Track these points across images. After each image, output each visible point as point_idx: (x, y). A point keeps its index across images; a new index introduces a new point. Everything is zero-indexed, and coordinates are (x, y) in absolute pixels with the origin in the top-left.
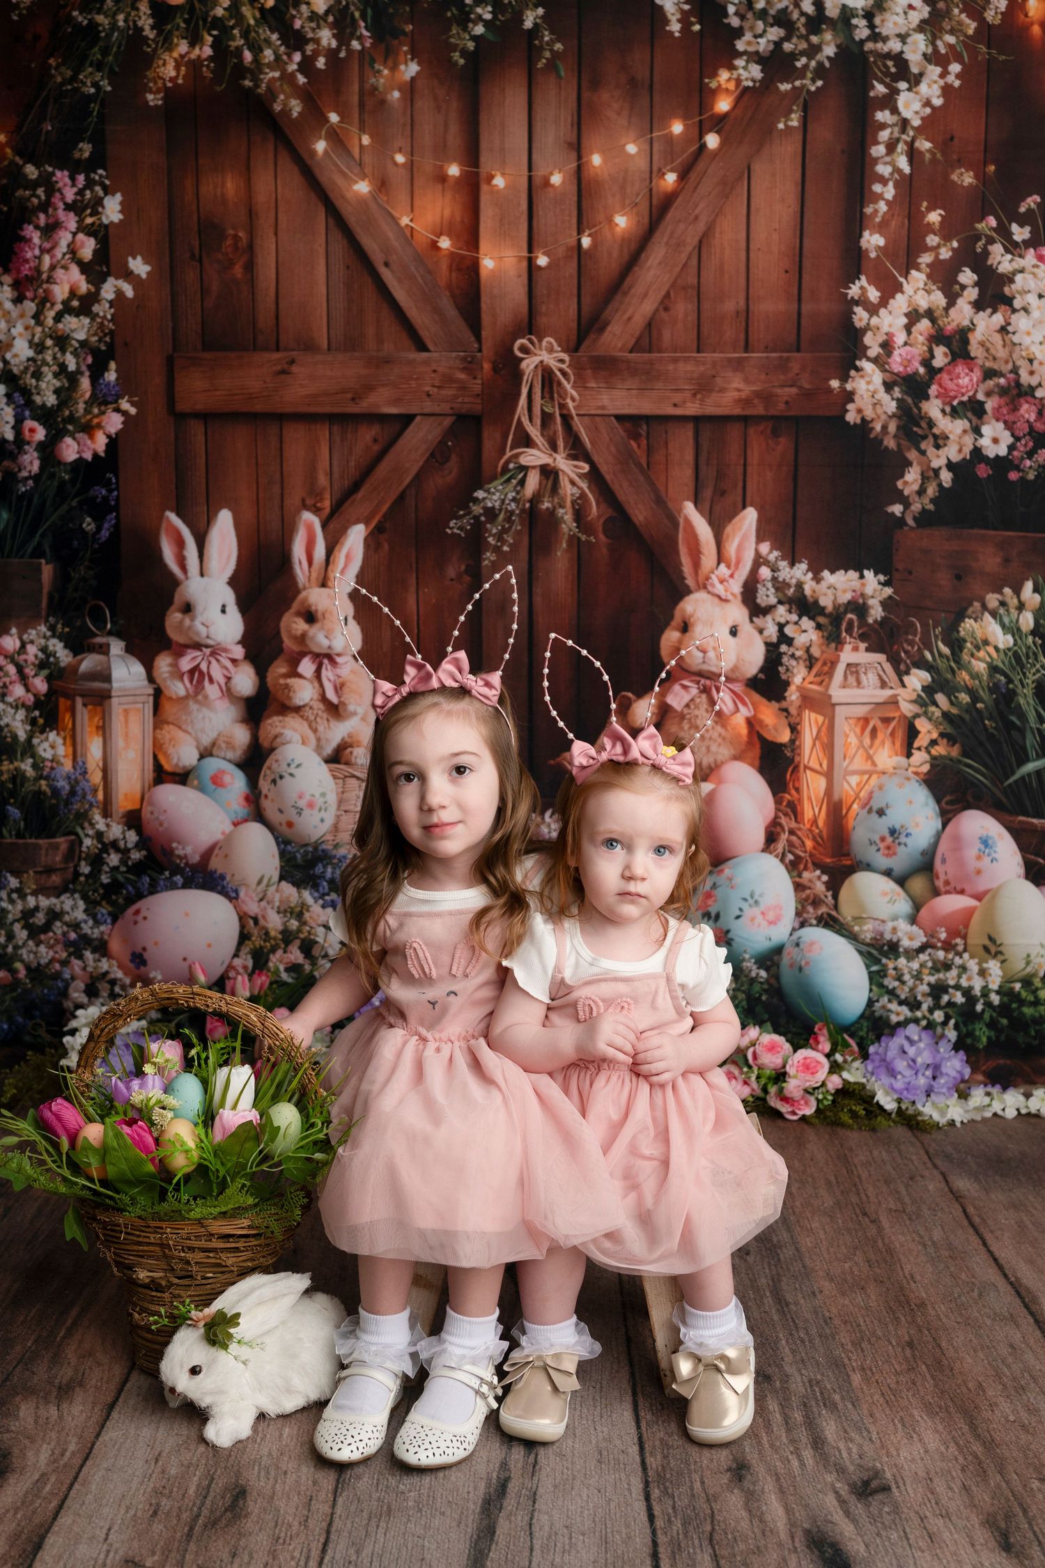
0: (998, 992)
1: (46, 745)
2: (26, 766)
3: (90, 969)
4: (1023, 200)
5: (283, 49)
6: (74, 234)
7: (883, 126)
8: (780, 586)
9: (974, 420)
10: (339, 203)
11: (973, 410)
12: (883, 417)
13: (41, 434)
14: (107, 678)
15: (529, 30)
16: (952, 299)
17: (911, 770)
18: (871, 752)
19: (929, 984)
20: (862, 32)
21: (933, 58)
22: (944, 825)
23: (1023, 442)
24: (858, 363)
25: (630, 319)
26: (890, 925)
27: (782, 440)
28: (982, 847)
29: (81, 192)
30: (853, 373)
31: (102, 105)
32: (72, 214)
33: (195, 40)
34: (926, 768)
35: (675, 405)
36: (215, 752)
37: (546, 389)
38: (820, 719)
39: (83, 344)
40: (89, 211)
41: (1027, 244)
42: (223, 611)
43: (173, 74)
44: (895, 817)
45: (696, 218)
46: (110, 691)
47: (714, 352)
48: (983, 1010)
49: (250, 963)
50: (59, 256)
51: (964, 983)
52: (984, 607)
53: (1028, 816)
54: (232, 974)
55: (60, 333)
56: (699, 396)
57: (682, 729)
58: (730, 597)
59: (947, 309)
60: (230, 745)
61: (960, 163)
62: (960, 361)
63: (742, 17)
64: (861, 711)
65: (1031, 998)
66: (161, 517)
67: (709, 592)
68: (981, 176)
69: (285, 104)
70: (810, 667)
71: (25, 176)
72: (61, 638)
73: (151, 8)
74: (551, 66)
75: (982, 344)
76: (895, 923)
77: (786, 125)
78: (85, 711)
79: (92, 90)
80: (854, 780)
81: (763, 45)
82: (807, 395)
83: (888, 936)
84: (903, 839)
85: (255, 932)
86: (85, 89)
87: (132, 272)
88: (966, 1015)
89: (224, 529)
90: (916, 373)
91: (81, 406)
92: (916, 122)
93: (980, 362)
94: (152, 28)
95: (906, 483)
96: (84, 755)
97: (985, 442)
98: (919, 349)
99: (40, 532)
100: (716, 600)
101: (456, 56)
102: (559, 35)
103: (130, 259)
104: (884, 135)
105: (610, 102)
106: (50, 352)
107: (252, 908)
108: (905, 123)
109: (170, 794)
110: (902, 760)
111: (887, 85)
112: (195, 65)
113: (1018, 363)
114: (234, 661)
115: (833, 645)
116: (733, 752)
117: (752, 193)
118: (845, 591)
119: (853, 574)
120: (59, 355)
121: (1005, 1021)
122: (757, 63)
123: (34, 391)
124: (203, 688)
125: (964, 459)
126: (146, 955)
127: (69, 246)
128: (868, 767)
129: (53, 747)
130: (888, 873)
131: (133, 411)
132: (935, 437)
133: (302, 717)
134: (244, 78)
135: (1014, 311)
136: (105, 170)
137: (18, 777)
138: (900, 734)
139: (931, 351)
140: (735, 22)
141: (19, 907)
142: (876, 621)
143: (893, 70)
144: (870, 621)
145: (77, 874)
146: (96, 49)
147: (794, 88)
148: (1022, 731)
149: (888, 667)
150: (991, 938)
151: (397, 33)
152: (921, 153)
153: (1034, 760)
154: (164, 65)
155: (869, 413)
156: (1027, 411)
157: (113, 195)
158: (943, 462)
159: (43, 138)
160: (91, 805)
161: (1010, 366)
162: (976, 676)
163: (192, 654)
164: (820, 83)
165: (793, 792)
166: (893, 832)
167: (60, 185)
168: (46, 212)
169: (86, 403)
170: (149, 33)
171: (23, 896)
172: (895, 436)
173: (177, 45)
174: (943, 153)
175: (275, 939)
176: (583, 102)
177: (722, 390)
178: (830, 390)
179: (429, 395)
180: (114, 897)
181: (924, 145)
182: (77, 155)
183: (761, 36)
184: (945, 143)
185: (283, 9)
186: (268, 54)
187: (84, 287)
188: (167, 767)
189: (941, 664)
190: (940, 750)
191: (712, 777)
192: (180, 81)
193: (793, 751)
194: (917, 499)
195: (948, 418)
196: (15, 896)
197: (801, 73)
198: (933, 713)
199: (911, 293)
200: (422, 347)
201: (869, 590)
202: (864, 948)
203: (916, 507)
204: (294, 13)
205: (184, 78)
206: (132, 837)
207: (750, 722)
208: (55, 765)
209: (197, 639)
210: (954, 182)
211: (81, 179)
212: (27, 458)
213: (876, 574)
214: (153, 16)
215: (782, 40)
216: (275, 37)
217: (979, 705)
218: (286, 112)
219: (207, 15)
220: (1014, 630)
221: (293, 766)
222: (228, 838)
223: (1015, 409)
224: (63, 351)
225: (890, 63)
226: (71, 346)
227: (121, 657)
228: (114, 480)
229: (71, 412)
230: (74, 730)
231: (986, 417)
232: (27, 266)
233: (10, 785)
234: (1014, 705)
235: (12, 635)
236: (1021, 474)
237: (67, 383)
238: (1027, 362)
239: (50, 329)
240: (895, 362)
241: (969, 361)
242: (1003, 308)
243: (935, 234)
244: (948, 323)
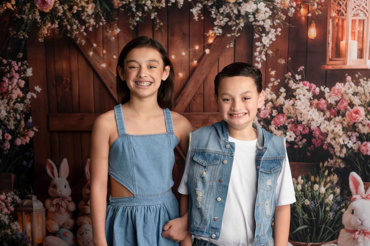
1: (14, 225)
2: (9, 231)
4: (299, 67)
5: (79, 25)
6: (18, 80)
7: (258, 47)
9: (285, 131)
10: (97, 70)
11: (284, 128)
13: (10, 137)
14: (31, 206)
15: (153, 19)
16: (278, 96)
20: (252, 19)
21: (273, 27)
23: (299, 137)
25: (183, 103)
29: (20, 67)
31: (26, 42)
32: (17, 74)
33: (53, 23)
35: (197, 127)
39: (22, 111)
40: (22, 73)
41: (300, 80)
42: (65, 187)
43: (46, 32)
45: (203, 74)
46: (32, 210)
47: (208, 112)
50: (14, 86)
53: (299, 242)
55: (15, 108)
59: (276, 99)
60: (68, 225)
61: (280, 57)
62: (280, 114)
63: (216, 15)
68: (287, 61)
69: (80, 41)
71: (3, 63)
72: (18, 195)
73: (39, 13)
74: (160, 29)
75: (287, 109)
77: (229, 47)
78: (25, 215)
79: (22, 38)
81: (222, 23)
86: (20, 37)
87: (36, 91)
89: (65, 164)
90: (267, 118)
91: (22, 129)
92: (268, 46)
93: (286, 114)
94: (40, 19)
96: (25, 228)
97: (288, 138)
98: (269, 111)
99: (11, 165)
101: (131, 27)
102: (162, 20)
103: (35, 87)
104: (258, 49)
105: (177, 40)
106: (12, 114)
108: (264, 46)
109: (51, 239)
111: (259, 35)
112: (53, 30)
113: (297, 114)
114: (69, 201)
117: (219, 66)
120: (15, 115)
122: (221, 28)
123: (7, 125)
124: (60, 209)
127: (17, 83)
129: (16, 226)
131: (37, 130)
133: (89, 217)
134: (68, 34)
135: (296, 100)
136: (27, 61)
137: (6, 234)
139: (272, 111)
140: (214, 16)
143: (261, 30)
146: (23, 25)
147: (232, 36)
148: (298, 218)
151: (113, 20)
152: (269, 55)
153: (301, 226)
154: (44, 30)
156: (300, 128)
157: (30, 68)
159: (8, 52)
160: (28, 242)
161: (295, 115)
163: (56, 199)
164: (239, 34)
167: (14, 65)
168: (10, 73)
169: (23, 128)
170: (39, 21)
173: (47, 24)
174: (276, 55)
176: (169, 40)
177: (211, 123)
181: (270, 52)
182: (18, 56)
183: (222, 20)
184: (276, 52)
185: (79, 13)
186: (75, 27)
187: (21, 95)
192: (49, 35)
195: (277, 130)
197: (234, 31)
199: (266, 95)
204: (82, 14)
205: (50, 34)
208: (17, 231)
209: (57, 195)
210: (279, 63)
211: (20, 64)
212: (6, 144)
214: (40, 15)
215: (228, 22)
216: (77, 21)
218: (81, 43)
219: (56, 15)
220: (296, 189)
221: (86, 230)
223: (296, 128)
224: (16, 113)
225: (260, 28)
226: (18, 112)
227: (35, 200)
228: (32, 150)
229: (19, 131)
230: (22, 221)
231: (288, 130)
232: (4, 89)
233: (4, 237)
234: (295, 211)
235: (3, 195)
236: (298, 146)
237: (17, 123)
238: (300, 114)
239: (12, 107)
240: (261, 114)
241: (283, 114)
242: (293, 99)
243: (273, 78)
244: (277, 103)
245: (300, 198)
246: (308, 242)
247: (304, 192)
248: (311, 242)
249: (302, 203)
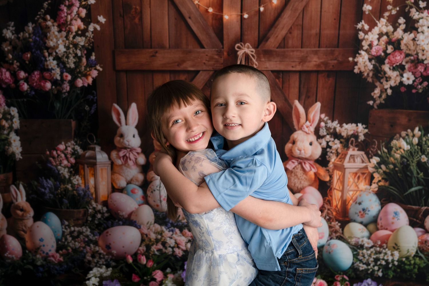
0: (397, 261)
1: (75, 180)
2: (69, 186)
3: (92, 250)
6: (79, 8)
8: (328, 129)
9: (401, 72)
11: (401, 68)
12: (368, 71)
13: (69, 77)
14: (95, 158)
16: (395, 29)
17: (371, 190)
18: (358, 184)
19: (374, 258)
22: (382, 208)
23: (418, 79)
24: (359, 52)
25: (277, 36)
26: (361, 240)
27: (331, 79)
28: (395, 215)
30: (357, 55)
32: (77, 1)
34: (376, 189)
35: (293, 67)
36: (132, 182)
37: (247, 61)
38: (340, 173)
39: (83, 46)
41: (425, 8)
42: (134, 136)
44: (364, 205)
46: (96, 162)
47: (307, 48)
48: (392, 267)
49: (145, 249)
50: (74, 16)
51: (386, 258)
52: (400, 136)
53: (411, 205)
54: (139, 252)
55: (75, 43)
56: (301, 64)
57: (292, 176)
58: (310, 132)
59: (393, 32)
60: (137, 180)
62: (397, 51)
64: (355, 170)
65: (408, 263)
66: (112, 105)
67: (303, 131)
70: (337, 156)
72: (79, 145)
75: (406, 45)
76: (363, 239)
78: (88, 169)
80: (351, 193)
82: (340, 63)
83: (360, 243)
84: (367, 212)
85: (147, 239)
87: (99, 21)
88: (386, 268)
89: (133, 110)
90: (381, 55)
91: (83, 68)
93: (404, 51)
95: (375, 94)
96: (88, 183)
97: (404, 79)
98: (382, 46)
99: (71, 110)
100: (305, 134)
103: (98, 17)
106: (72, 49)
107: (145, 231)
109: (117, 196)
110: (368, 187)
113: (419, 51)
114: (138, 153)
115: (346, 149)
116: (309, 183)
118: (351, 131)
119: (354, 125)
121: (399, 270)
123: (66, 63)
124: (127, 162)
125: (396, 85)
126: (111, 246)
127: (77, 12)
128: (356, 189)
129: (78, 180)
130: (361, 223)
131: (101, 69)
132: (386, 78)
135: (418, 33)
137: (66, 190)
138: (368, 178)
139: (386, 47)
141: (69, 230)
142: (361, 141)
144: (359, 140)
145: (87, 220)
148: (411, 178)
149: (365, 156)
150: (396, 244)
153: (415, 187)
155: (363, 69)
156: (421, 68)
158: (388, 86)
160: (91, 199)
161: (415, 52)
162: (396, 159)
163: (123, 151)
165: (330, 197)
166: (364, 210)
171: (70, 227)
172: (372, 77)
175: (153, 241)
177: (310, 62)
178: (349, 61)
179: (205, 63)
180: (99, 228)
187: (82, 27)
188: (116, 187)
189: (384, 155)
190: (382, 184)
191: (301, 192)
193: (330, 183)
194: (378, 99)
195: (391, 71)
196: (67, 227)
198: (380, 171)
199: (380, 26)
200: (202, 47)
201: (359, 130)
202: (352, 247)
203: (378, 102)
206: (105, 209)
207: (315, 174)
208: (78, 186)
209: (125, 146)
212: (65, 86)
213: (362, 125)
217: (397, 169)
220: (410, 144)
221: (158, 187)
222: (137, 210)
223: (416, 67)
224: (76, 49)
226: (79, 47)
227: (100, 152)
228: (95, 93)
229: (80, 70)
230: (84, 175)
231: (405, 71)
232: (62, 19)
233: (64, 193)
234: (409, 169)
235: (62, 144)
236: (417, 90)
237: (78, 60)
238: (422, 51)
239: (71, 41)
240: (373, 51)
241: (400, 51)
242: (414, 31)
243: (391, 5)
244: (394, 37)
245: (416, 154)
246: (422, 206)
247: (421, 146)
248: (425, 206)
249: (418, 159)
